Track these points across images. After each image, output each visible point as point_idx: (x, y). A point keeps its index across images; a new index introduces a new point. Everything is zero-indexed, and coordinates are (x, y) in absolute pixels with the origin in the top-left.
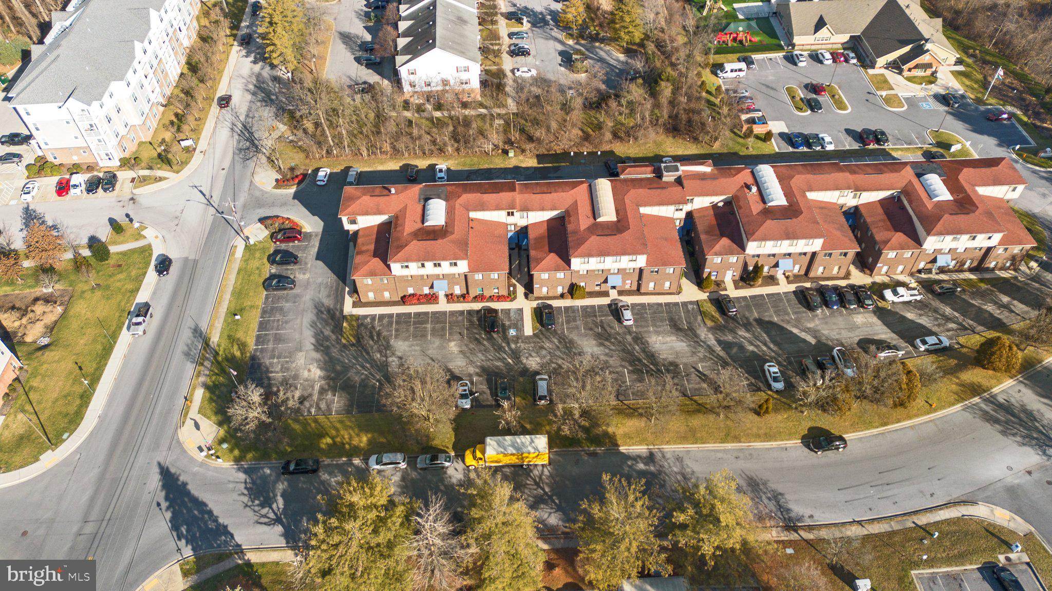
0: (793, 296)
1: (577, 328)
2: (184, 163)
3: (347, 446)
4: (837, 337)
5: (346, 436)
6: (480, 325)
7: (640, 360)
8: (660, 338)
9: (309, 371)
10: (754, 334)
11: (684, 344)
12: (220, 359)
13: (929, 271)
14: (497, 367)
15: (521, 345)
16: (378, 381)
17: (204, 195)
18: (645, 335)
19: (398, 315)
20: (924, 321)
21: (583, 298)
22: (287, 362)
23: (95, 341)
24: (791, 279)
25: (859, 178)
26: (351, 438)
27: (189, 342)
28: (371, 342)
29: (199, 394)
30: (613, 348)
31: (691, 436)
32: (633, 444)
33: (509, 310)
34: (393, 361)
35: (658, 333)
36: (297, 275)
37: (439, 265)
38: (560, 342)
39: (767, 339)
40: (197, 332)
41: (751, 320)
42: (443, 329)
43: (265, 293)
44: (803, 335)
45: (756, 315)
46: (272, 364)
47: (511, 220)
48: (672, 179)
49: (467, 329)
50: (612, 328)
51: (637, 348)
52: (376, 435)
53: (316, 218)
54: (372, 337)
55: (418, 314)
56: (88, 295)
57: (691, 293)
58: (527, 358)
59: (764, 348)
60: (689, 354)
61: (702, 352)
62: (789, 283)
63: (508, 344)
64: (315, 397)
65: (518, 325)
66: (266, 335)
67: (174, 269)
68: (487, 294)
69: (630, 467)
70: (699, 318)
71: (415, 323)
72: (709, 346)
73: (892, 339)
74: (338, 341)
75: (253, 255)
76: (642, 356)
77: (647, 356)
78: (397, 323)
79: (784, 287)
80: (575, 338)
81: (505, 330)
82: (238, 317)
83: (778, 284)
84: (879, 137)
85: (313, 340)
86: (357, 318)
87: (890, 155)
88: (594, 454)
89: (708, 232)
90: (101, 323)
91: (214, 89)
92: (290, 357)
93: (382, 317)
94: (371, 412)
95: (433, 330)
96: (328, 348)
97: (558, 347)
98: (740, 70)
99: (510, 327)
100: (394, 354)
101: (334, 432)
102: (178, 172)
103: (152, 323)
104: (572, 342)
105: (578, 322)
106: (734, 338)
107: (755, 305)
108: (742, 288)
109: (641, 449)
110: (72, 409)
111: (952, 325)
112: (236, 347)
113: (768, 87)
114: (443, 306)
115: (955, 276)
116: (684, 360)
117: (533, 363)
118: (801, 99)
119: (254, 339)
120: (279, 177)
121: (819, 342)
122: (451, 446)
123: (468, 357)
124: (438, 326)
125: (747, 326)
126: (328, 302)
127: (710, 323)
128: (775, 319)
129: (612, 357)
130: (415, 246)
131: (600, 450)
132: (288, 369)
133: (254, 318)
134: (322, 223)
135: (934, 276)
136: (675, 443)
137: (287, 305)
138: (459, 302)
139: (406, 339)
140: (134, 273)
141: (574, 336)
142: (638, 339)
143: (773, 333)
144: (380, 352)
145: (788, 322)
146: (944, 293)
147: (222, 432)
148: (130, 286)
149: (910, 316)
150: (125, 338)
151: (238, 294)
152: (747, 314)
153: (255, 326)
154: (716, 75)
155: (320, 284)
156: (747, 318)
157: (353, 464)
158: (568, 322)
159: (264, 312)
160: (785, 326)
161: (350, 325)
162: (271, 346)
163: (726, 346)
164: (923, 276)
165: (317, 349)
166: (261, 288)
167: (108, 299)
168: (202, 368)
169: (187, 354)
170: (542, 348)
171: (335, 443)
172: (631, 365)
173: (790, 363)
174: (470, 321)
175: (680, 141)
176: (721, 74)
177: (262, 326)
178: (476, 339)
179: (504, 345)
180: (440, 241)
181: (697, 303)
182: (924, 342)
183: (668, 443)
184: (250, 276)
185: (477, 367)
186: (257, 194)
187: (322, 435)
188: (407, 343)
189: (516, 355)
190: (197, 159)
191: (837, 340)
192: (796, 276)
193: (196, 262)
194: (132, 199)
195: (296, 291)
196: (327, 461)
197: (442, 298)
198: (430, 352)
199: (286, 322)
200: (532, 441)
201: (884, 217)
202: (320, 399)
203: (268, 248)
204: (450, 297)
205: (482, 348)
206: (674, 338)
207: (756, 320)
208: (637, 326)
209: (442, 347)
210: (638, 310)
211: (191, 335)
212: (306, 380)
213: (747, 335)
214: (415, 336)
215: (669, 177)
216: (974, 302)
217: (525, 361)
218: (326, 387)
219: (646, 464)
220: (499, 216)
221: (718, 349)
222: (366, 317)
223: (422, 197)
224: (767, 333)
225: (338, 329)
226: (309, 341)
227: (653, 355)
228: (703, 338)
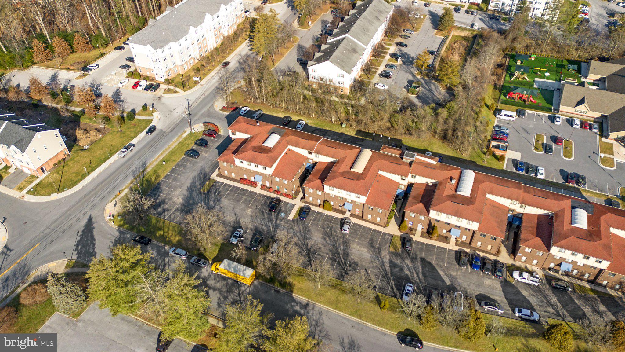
0: (454, 253)
1: (317, 225)
2: (190, 88)
3: (167, 239)
4: (466, 286)
5: (170, 234)
6: (269, 206)
7: (339, 254)
8: (358, 247)
9: (178, 198)
10: (414, 265)
11: (369, 255)
12: (145, 179)
13: (557, 271)
14: (263, 229)
15: (283, 223)
17: (189, 104)
18: (351, 242)
19: (234, 187)
20: (533, 300)
21: (329, 210)
22: (171, 191)
23: (104, 153)
24: (458, 243)
25: (529, 197)
26: (171, 236)
27: (138, 167)
28: (213, 195)
29: (126, 191)
30: (329, 242)
31: (336, 304)
32: (302, 295)
33: (288, 203)
34: (217, 208)
35: (358, 244)
36: (202, 153)
37: (258, 167)
38: (303, 229)
39: (421, 271)
40: (145, 163)
41: (418, 257)
42: (250, 201)
43: (184, 156)
44: (445, 278)
45: (423, 255)
46: (165, 189)
47: (309, 156)
48: (408, 161)
49: (261, 205)
50: (335, 231)
51: (342, 247)
52: (183, 239)
54: (215, 193)
55: (243, 190)
56: (114, 133)
57: (393, 229)
58: (281, 230)
59: (415, 275)
60: (368, 262)
61: (377, 263)
62: (456, 245)
63: (276, 220)
64: (172, 212)
65: (287, 213)
66: (171, 175)
67: (154, 134)
68: (281, 191)
69: (292, 306)
70: (388, 244)
71: (239, 193)
72: (383, 262)
73: (502, 302)
74: (199, 189)
75: (191, 137)
76: (342, 252)
77: (344, 254)
78: (231, 191)
79: (452, 246)
80: (312, 230)
81: (280, 212)
82: (164, 163)
83: (449, 243)
85: (189, 185)
86: (215, 182)
87: (581, 193)
88: (277, 292)
89: (415, 197)
90: (111, 146)
91: (225, 58)
92: (174, 189)
93: (226, 185)
95: (245, 200)
96: (193, 191)
97: (300, 231)
98: (511, 116)
99: (283, 212)
100: (219, 204)
101: (166, 230)
102: (185, 91)
103: (129, 154)
104: (309, 231)
105: (320, 222)
106: (401, 263)
107: (426, 250)
108: (425, 237)
109: (304, 299)
110: (76, 179)
111: (550, 310)
112: (155, 176)
113: (525, 130)
114: (257, 190)
115: (574, 281)
116: (363, 264)
117: (282, 234)
118: (543, 144)
119: (165, 175)
120: (226, 105)
121: (452, 285)
122: (212, 258)
123: (252, 219)
124: (249, 199)
125: (413, 259)
126: (207, 170)
127: (392, 249)
128: (433, 262)
129: (325, 246)
130: (250, 153)
131: (282, 291)
132: (169, 194)
133: (172, 165)
135: (558, 276)
136: (324, 304)
137: (189, 165)
138: (266, 190)
139: (229, 200)
140: (138, 130)
141: (312, 229)
142: (346, 243)
143: (427, 269)
144: (214, 201)
145: (441, 267)
146: (558, 288)
147: (122, 211)
148: (133, 135)
149: (524, 293)
150: (115, 157)
151: (172, 153)
152: (418, 253)
153: (169, 170)
154: (495, 115)
155: (210, 160)
156: (416, 255)
157: (164, 248)
158: (314, 220)
159: (178, 165)
160: (437, 268)
161: (209, 184)
162: (170, 181)
163: (393, 265)
164: (551, 273)
165: (188, 190)
166: (183, 154)
167: (121, 138)
168: (135, 180)
169: (134, 172)
170: (292, 228)
171: (164, 235)
172: (332, 255)
174: (266, 202)
175: (445, 146)
176: (498, 116)
177: (173, 171)
178: (263, 212)
179: (274, 219)
180: (263, 154)
181: (392, 236)
182: (520, 311)
183: (320, 302)
184: (182, 146)
185: (253, 225)
186: (212, 110)
187: (160, 229)
188: (229, 202)
189: (276, 227)
190: (197, 87)
191: (465, 288)
192: (462, 242)
193: (165, 132)
194: (159, 98)
195: (197, 160)
196: (155, 242)
197: (259, 186)
198: (236, 210)
199: (183, 173)
200: (245, 270)
201: (536, 226)
202: (173, 213)
203: (199, 137)
204: (263, 187)
205: (263, 217)
206: (366, 250)
207: (421, 258)
208: (349, 236)
209: (243, 210)
210: (356, 228)
211: (141, 164)
212: (173, 202)
213: (410, 264)
214: (235, 200)
215: (407, 160)
216: (577, 302)
217: (278, 232)
218: (180, 209)
219: (301, 308)
220: (304, 152)
221: (387, 265)
222: (219, 182)
223: (271, 131)
224: (422, 267)
225: (203, 184)
226: (187, 184)
227: (348, 254)
228: (382, 256)
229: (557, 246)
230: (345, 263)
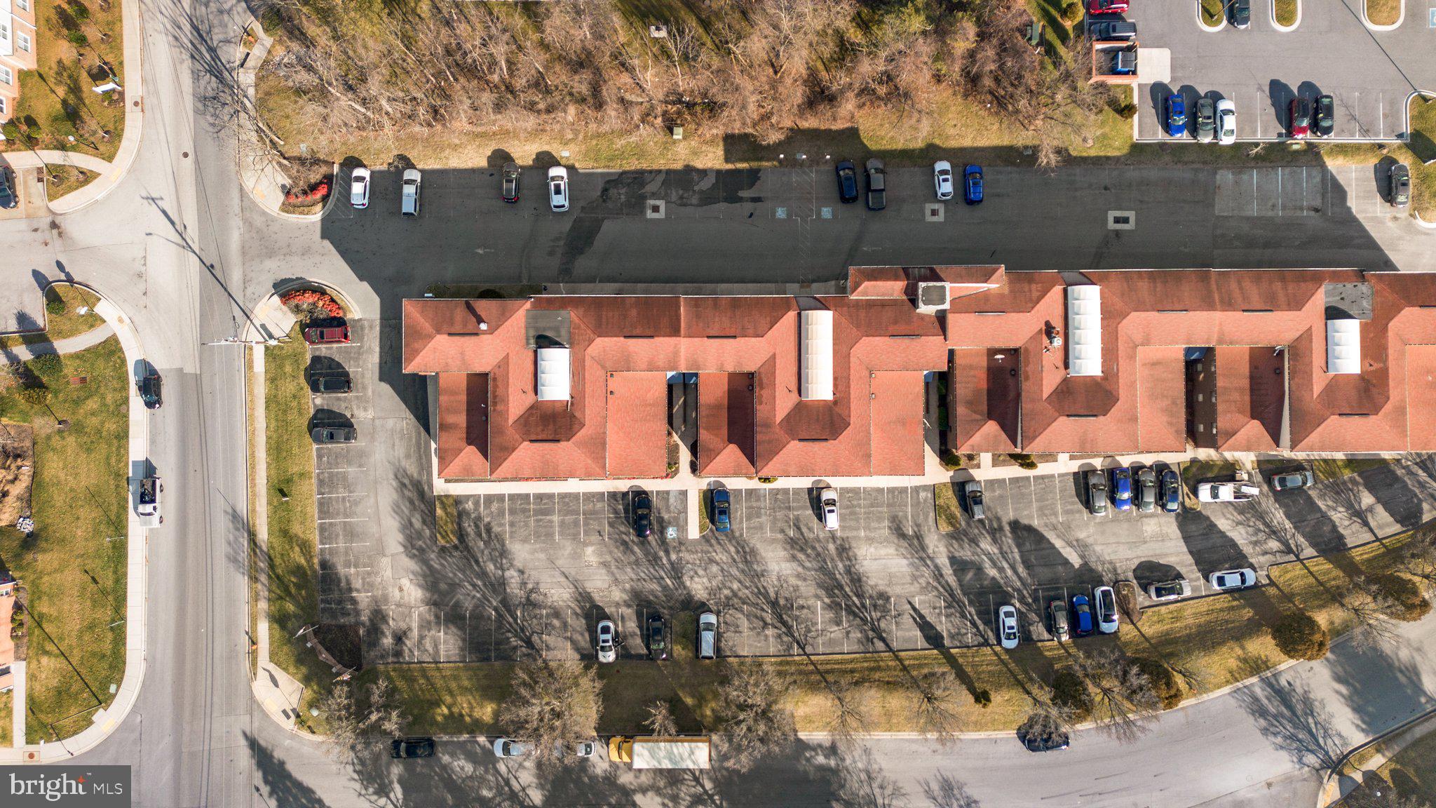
0: (1071, 482)
1: (762, 527)
2: (114, 135)
3: (467, 719)
4: (1113, 557)
5: (465, 705)
6: (627, 518)
7: (841, 587)
8: (872, 550)
9: (401, 589)
10: (1001, 549)
11: (905, 562)
12: (279, 571)
14: (652, 592)
15: (686, 556)
16: (496, 609)
17: (173, 223)
18: (854, 544)
19: (513, 497)
20: (1240, 536)
22: (369, 574)
23: (97, 532)
26: (472, 708)
27: (231, 537)
28: (480, 544)
29: (263, 629)
30: (808, 564)
31: (886, 721)
32: (815, 730)
33: (668, 493)
34: (511, 574)
35: (870, 540)
36: (356, 412)
38: (738, 552)
39: (1017, 557)
40: (235, 516)
41: (1004, 523)
42: (576, 523)
43: (315, 446)
44: (1068, 552)
45: (1013, 514)
46: (351, 575)
48: (933, 310)
49: (611, 525)
50: (810, 529)
51: (840, 565)
52: (500, 706)
53: (365, 286)
54: (479, 535)
55: (540, 497)
56: (56, 442)
58: (692, 578)
59: (1009, 572)
60: (908, 579)
61: (926, 576)
62: (1072, 458)
63: (667, 552)
64: (415, 633)
65: (682, 527)
66: (331, 524)
67: (168, 390)
69: (807, 759)
70: (932, 514)
71: (537, 512)
72: (936, 566)
73: (1183, 562)
74: (433, 539)
75: (281, 367)
76: (844, 580)
77: (852, 580)
78: (512, 512)
79: (1063, 465)
80: (759, 545)
81: (662, 531)
82: (286, 499)
83: (1055, 461)
84: (1320, 117)
85: (400, 537)
86: (458, 501)
87: (1325, 169)
89: (970, 404)
90: (94, 496)
92: (372, 567)
93: (489, 499)
94: (488, 659)
95: (562, 523)
96: (421, 550)
97: (734, 560)
99: (669, 523)
100: (512, 565)
101: (448, 699)
102: (108, 158)
103: (165, 504)
104: (753, 552)
105: (764, 519)
106: (974, 554)
107: (1013, 494)
108: (1002, 466)
109: (822, 736)
110: (107, 647)
111: (1274, 545)
112: (296, 551)
114: (573, 484)
116: (899, 589)
117: (698, 587)
119: (317, 533)
120: (286, 182)
121: (1085, 564)
123: (613, 574)
124: (569, 518)
125: (995, 532)
126: (412, 469)
127: (945, 527)
128: (1035, 523)
129: (804, 579)
130: (528, 450)
132: (372, 586)
133: (310, 498)
134: (377, 300)
137: (352, 470)
139: (525, 540)
140: (109, 398)
141: (755, 542)
142: (844, 550)
143: (1028, 546)
144: (492, 559)
145: (1054, 527)
147: (308, 694)
148: (112, 426)
149: (1224, 525)
150: (138, 529)
151: (278, 450)
152: (1000, 513)
153: (314, 510)
155: (392, 431)
156: (999, 519)
157: (477, 743)
158: (749, 518)
159: (321, 483)
160: (1046, 534)
161: (446, 512)
162: (341, 544)
163: (960, 566)
165: (408, 553)
166: (308, 439)
167: (89, 451)
168: (258, 586)
169: (232, 559)
170: (712, 561)
171: (452, 713)
172: (829, 596)
173: (1036, 600)
174: (614, 511)
177: (324, 508)
178: (624, 543)
180: (564, 443)
181: (934, 488)
184: (285, 412)
185: (624, 590)
186: (258, 220)
187: (435, 703)
188: (527, 547)
189: (676, 571)
190: (134, 124)
191: (1111, 563)
193: (198, 378)
194: (54, 225)
195: (358, 443)
196: (446, 738)
198: (559, 563)
199: (356, 503)
200: (692, 751)
201: (1245, 383)
202: (422, 638)
203: (303, 354)
205: (633, 558)
206: (893, 551)
207: (1010, 524)
208: (845, 530)
209: (576, 556)
210: (848, 501)
211: (229, 523)
212: (399, 605)
213: (992, 549)
214: (537, 536)
216: (1320, 503)
217: (688, 583)
218: (428, 617)
219: (826, 757)
221: (948, 571)
222: (466, 498)
223: (532, 333)
224: (1019, 546)
225: (430, 518)
226: (394, 541)
227: (859, 580)
228: (930, 551)
230: (864, 606)
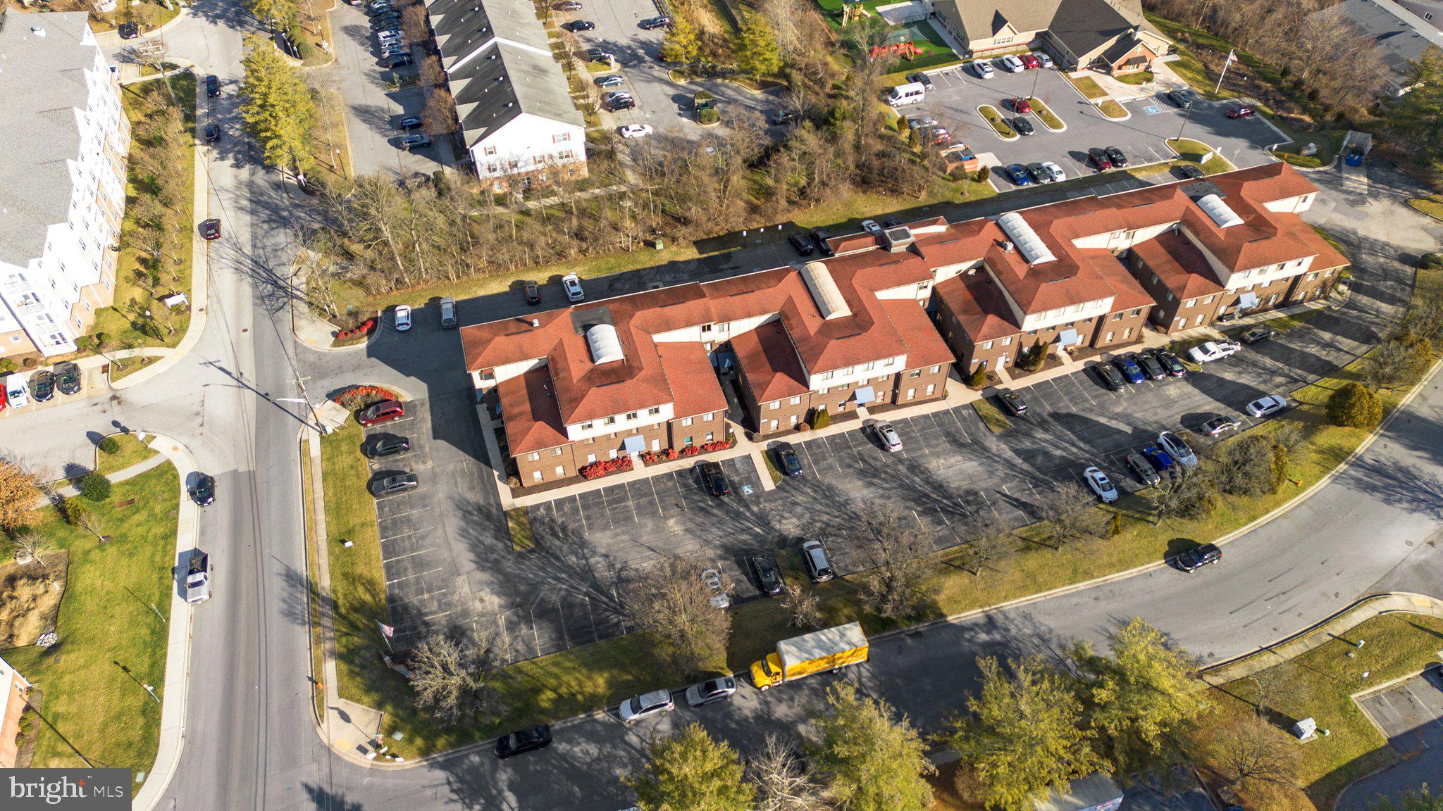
0: (1084, 377)
1: (831, 467)
2: (181, 331)
3: (580, 697)
4: (1155, 418)
5: (573, 683)
6: (700, 488)
7: (927, 496)
8: (942, 461)
9: (482, 600)
10: (1055, 434)
11: (974, 463)
12: (343, 610)
13: (1230, 316)
14: (744, 542)
15: (767, 506)
16: (586, 594)
17: (229, 374)
18: (921, 461)
19: (582, 496)
20: (1246, 380)
21: (827, 425)
22: (444, 595)
23: (133, 623)
24: (1076, 354)
25: (1129, 213)
26: (580, 684)
27: (285, 595)
28: (557, 542)
29: (330, 668)
30: (887, 486)
31: (1031, 583)
32: (963, 610)
33: (733, 460)
34: (598, 563)
35: (937, 455)
36: (415, 466)
37: (635, 416)
38: (815, 491)
39: (1072, 436)
40: (291, 577)
41: (1045, 415)
42: (652, 503)
43: (375, 501)
44: (1114, 424)
45: (1049, 409)
46: (422, 602)
47: (707, 336)
48: (903, 248)
49: (685, 498)
50: (875, 459)
51: (917, 480)
52: (615, 672)
53: (413, 379)
54: (555, 535)
55: (610, 490)
56: (96, 555)
57: (960, 395)
58: (780, 521)
59: (1075, 450)
60: (986, 476)
61: (1001, 471)
62: (1074, 360)
63: (747, 507)
64: (505, 637)
65: (755, 481)
66: (398, 561)
67: (221, 491)
68: (697, 443)
69: (970, 641)
70: (981, 425)
71: (610, 503)
72: (1005, 460)
73: (1218, 409)
74: (509, 550)
75: (338, 448)
76: (928, 489)
77: (934, 488)
78: (585, 507)
79: (1071, 367)
80: (834, 482)
81: (736, 490)
82: (349, 544)
83: (1062, 364)
84: (1113, 157)
85: (471, 556)
86: (525, 511)
87: (1133, 177)
88: (916, 635)
89: (966, 311)
90: (133, 594)
91: (187, 213)
92: (448, 587)
93: (560, 503)
94: (592, 640)
95: (638, 507)
96: (496, 562)
97: (815, 499)
98: (917, 93)
99: (741, 484)
100: (594, 553)
101: (552, 682)
102: (174, 346)
103: (215, 581)
104: (830, 488)
105: (830, 460)
106: (1033, 443)
107: (1044, 396)
108: (1020, 376)
109: (973, 614)
110: (136, 734)
111: (1279, 380)
112: (360, 589)
113: (956, 110)
114: (640, 472)
115: (1262, 317)
116: (983, 485)
117: (790, 526)
118: (1003, 121)
119: (383, 572)
120: (337, 329)
121: (1135, 429)
122: (725, 665)
123: (700, 537)
124: (643, 501)
125: (1043, 425)
126: (475, 497)
127: (997, 430)
128: (1074, 410)
129: (889, 498)
130: (595, 395)
131: (922, 627)
132: (449, 605)
133: (372, 542)
134: (425, 386)
135: (1237, 322)
136: (1015, 597)
137: (415, 513)
138: (660, 462)
139: (605, 528)
140: (158, 509)
141: (830, 480)
142: (914, 468)
143: (1078, 428)
144: (574, 553)
145: (1091, 411)
146: (1257, 341)
147: (387, 719)
148: (159, 530)
149: (1229, 376)
150: (181, 612)
151: (336, 510)
152: (1039, 410)
153: (377, 552)
154: (887, 102)
155: (454, 473)
156: (1039, 415)
157: (596, 721)
158: (816, 462)
159: (384, 529)
160: (1088, 416)
161: (519, 524)
162: (411, 576)
163: (1028, 455)
164: (1226, 323)
165: (482, 568)
166: (367, 495)
167: (131, 555)
168: (319, 630)
169: (290, 614)
170: (795, 504)
171: (560, 696)
172: (919, 505)
173: (1112, 463)
174: (685, 486)
175: (875, 196)
176: (894, 102)
177: (389, 549)
178: (702, 509)
179: (741, 509)
180: (628, 383)
181: (972, 405)
182: (1259, 407)
183: (1006, 598)
184: (343, 480)
185: (716, 547)
186: (312, 358)
187: (537, 691)
188: (608, 533)
189: (763, 520)
190: (197, 322)
191: (1156, 423)
192: (1081, 350)
193: (251, 475)
194: (114, 398)
195: (423, 489)
196: (557, 725)
197: (637, 462)
198: (644, 539)
199: (423, 537)
200: (842, 635)
201: (1169, 257)
202: (512, 639)
203: (358, 435)
204: (646, 458)
205: (714, 520)
206: (960, 458)
207: (1051, 415)
208: (907, 451)
209: (659, 530)
210: (903, 427)
211: (284, 584)
212: (482, 615)
213: (1047, 437)
214: (616, 522)
215: (899, 247)
216: (1292, 346)
217: (778, 526)
218: (515, 619)
219: (988, 632)
220: (691, 334)
221: (1018, 461)
222: (537, 507)
223: (579, 325)
224: (1070, 429)
225: (502, 532)
226: (465, 558)
227: (941, 486)
228: (994, 450)
229: (1239, 270)
230: (957, 504)
